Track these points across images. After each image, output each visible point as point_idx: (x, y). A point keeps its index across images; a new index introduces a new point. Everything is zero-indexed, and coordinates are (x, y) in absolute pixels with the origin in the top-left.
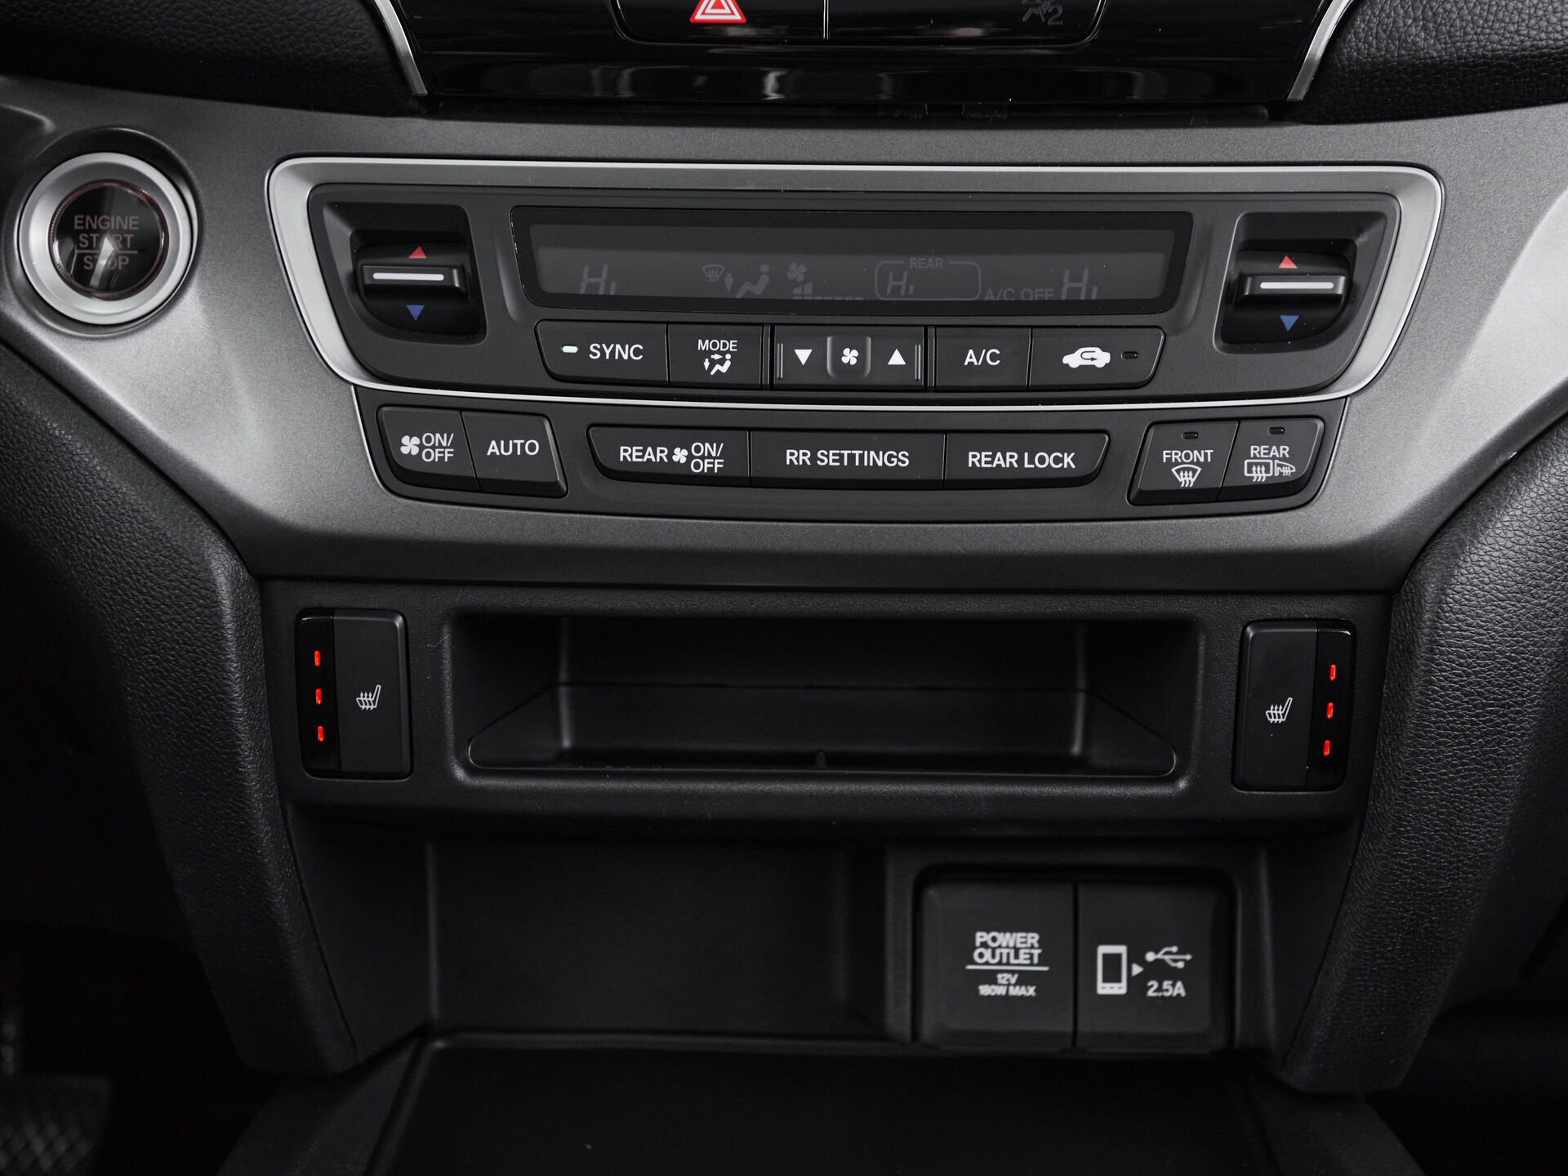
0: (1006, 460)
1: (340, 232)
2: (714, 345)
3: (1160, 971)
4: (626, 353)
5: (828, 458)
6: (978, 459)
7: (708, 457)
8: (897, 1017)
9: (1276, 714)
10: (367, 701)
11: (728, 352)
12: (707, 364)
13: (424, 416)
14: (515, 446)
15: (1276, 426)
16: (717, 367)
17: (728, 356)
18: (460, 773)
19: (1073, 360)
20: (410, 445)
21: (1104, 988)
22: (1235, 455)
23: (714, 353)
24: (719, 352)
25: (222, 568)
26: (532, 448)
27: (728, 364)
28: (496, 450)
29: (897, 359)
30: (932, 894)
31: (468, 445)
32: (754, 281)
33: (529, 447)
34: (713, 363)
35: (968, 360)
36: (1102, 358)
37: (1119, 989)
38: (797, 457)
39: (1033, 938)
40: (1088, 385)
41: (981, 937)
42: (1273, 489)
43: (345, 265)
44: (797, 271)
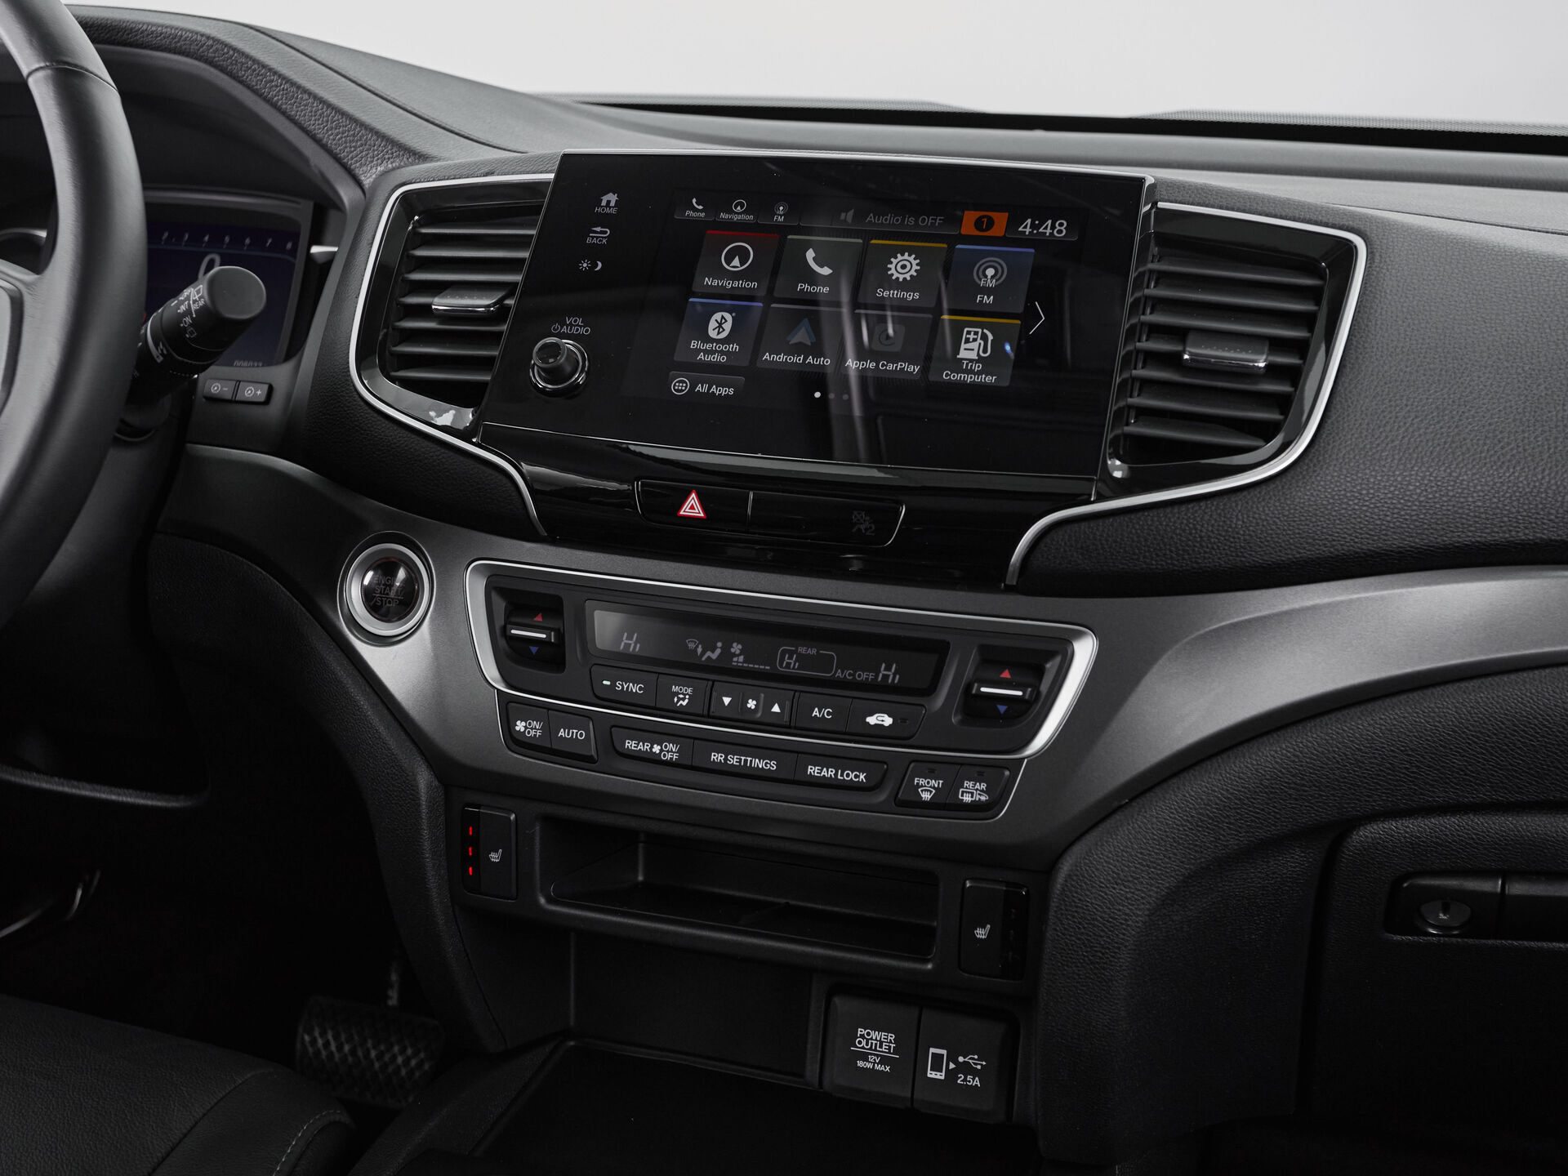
0: (829, 773)
1: (500, 605)
2: (681, 690)
3: (966, 1069)
4: (635, 688)
5: (733, 760)
6: (813, 770)
7: (670, 751)
8: (811, 1070)
9: (981, 933)
10: (495, 857)
11: (688, 694)
12: (676, 700)
13: (530, 710)
14: (573, 733)
15: (979, 771)
16: (681, 702)
17: (687, 697)
18: (542, 901)
19: (872, 720)
20: (520, 726)
21: (931, 1074)
22: (953, 786)
23: (680, 694)
24: (683, 694)
25: (423, 779)
26: (581, 735)
27: (687, 701)
28: (563, 734)
29: (776, 709)
30: (837, 1000)
31: (549, 730)
32: (713, 652)
33: (578, 734)
34: (679, 699)
35: (814, 713)
36: (888, 721)
37: (940, 1076)
38: (718, 757)
39: (892, 1037)
40: (879, 734)
41: (861, 1031)
42: (975, 806)
43: (500, 621)
44: (736, 648)
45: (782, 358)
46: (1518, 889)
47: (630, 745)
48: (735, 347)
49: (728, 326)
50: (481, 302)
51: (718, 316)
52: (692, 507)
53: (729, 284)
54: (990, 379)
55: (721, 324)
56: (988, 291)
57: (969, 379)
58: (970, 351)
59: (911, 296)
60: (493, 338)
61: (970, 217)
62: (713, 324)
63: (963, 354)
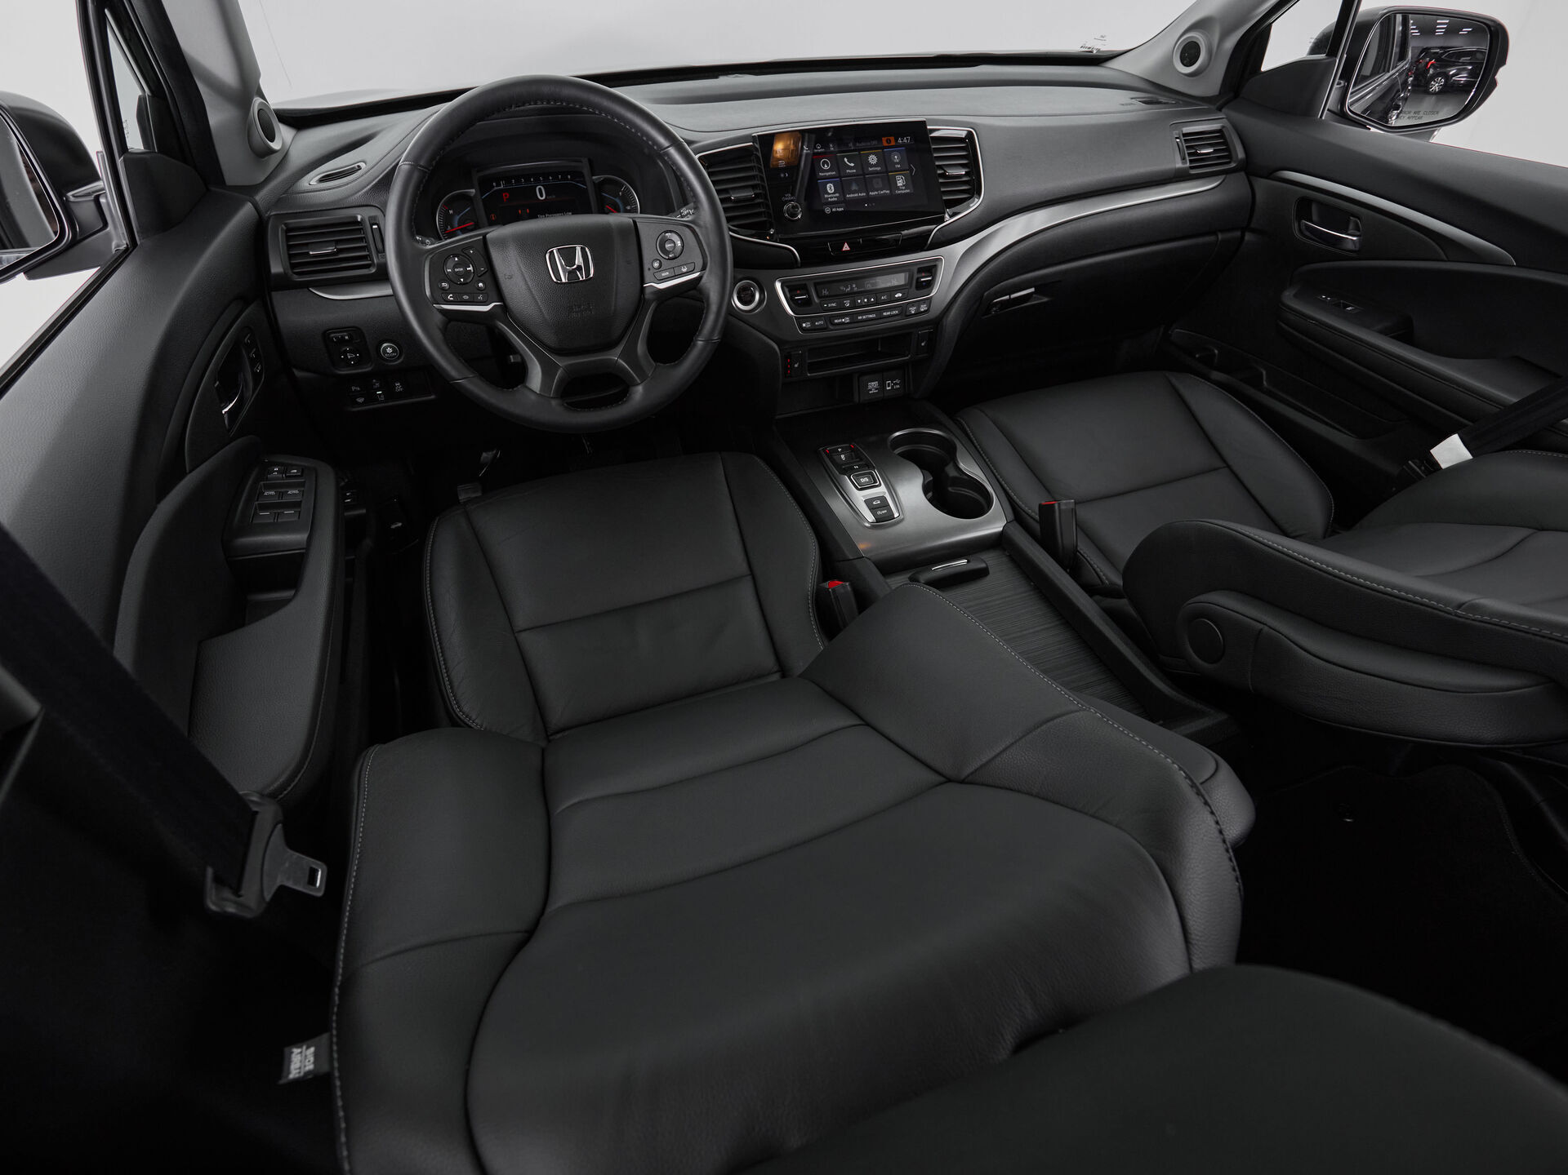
0: (889, 313)
1: (786, 290)
2: (846, 301)
3: (896, 384)
4: (834, 305)
5: (864, 317)
6: (885, 314)
7: (847, 320)
10: (796, 366)
12: (845, 305)
13: (805, 320)
15: (923, 302)
16: (847, 305)
17: (848, 303)
18: (809, 374)
19: (896, 296)
20: (804, 325)
21: (888, 388)
22: (919, 307)
23: (846, 303)
25: (777, 348)
28: (817, 324)
29: (872, 300)
30: (863, 378)
31: (813, 323)
32: (848, 288)
35: (882, 298)
36: (900, 295)
37: (890, 388)
38: (860, 318)
39: (876, 382)
40: (899, 299)
41: (869, 384)
42: (925, 311)
43: (788, 296)
44: (854, 286)
45: (852, 196)
46: (1013, 296)
47: (836, 321)
48: (837, 195)
49: (833, 188)
50: (750, 193)
51: (828, 185)
52: (846, 247)
53: (827, 174)
54: (908, 191)
55: (830, 188)
56: (897, 163)
57: (903, 192)
58: (900, 183)
59: (879, 169)
60: (759, 205)
61: (884, 139)
62: (828, 189)
63: (899, 185)
